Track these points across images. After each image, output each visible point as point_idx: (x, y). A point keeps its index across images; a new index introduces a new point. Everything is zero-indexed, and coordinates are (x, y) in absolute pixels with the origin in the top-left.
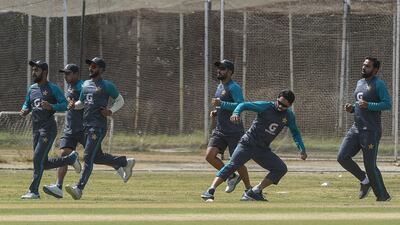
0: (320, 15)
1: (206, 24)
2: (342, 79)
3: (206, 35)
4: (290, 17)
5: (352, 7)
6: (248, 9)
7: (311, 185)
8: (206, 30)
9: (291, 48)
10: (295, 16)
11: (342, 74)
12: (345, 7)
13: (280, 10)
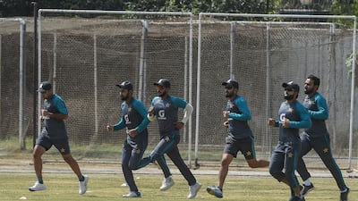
0: (121, 37)
1: (21, 45)
2: (140, 93)
3: (21, 54)
4: (95, 38)
5: (149, 30)
6: (58, 31)
7: (112, 186)
8: (21, 49)
9: (95, 65)
10: (99, 38)
11: (140, 88)
12: (143, 30)
13: (86, 32)
